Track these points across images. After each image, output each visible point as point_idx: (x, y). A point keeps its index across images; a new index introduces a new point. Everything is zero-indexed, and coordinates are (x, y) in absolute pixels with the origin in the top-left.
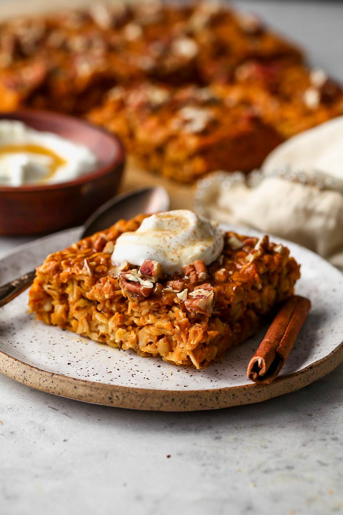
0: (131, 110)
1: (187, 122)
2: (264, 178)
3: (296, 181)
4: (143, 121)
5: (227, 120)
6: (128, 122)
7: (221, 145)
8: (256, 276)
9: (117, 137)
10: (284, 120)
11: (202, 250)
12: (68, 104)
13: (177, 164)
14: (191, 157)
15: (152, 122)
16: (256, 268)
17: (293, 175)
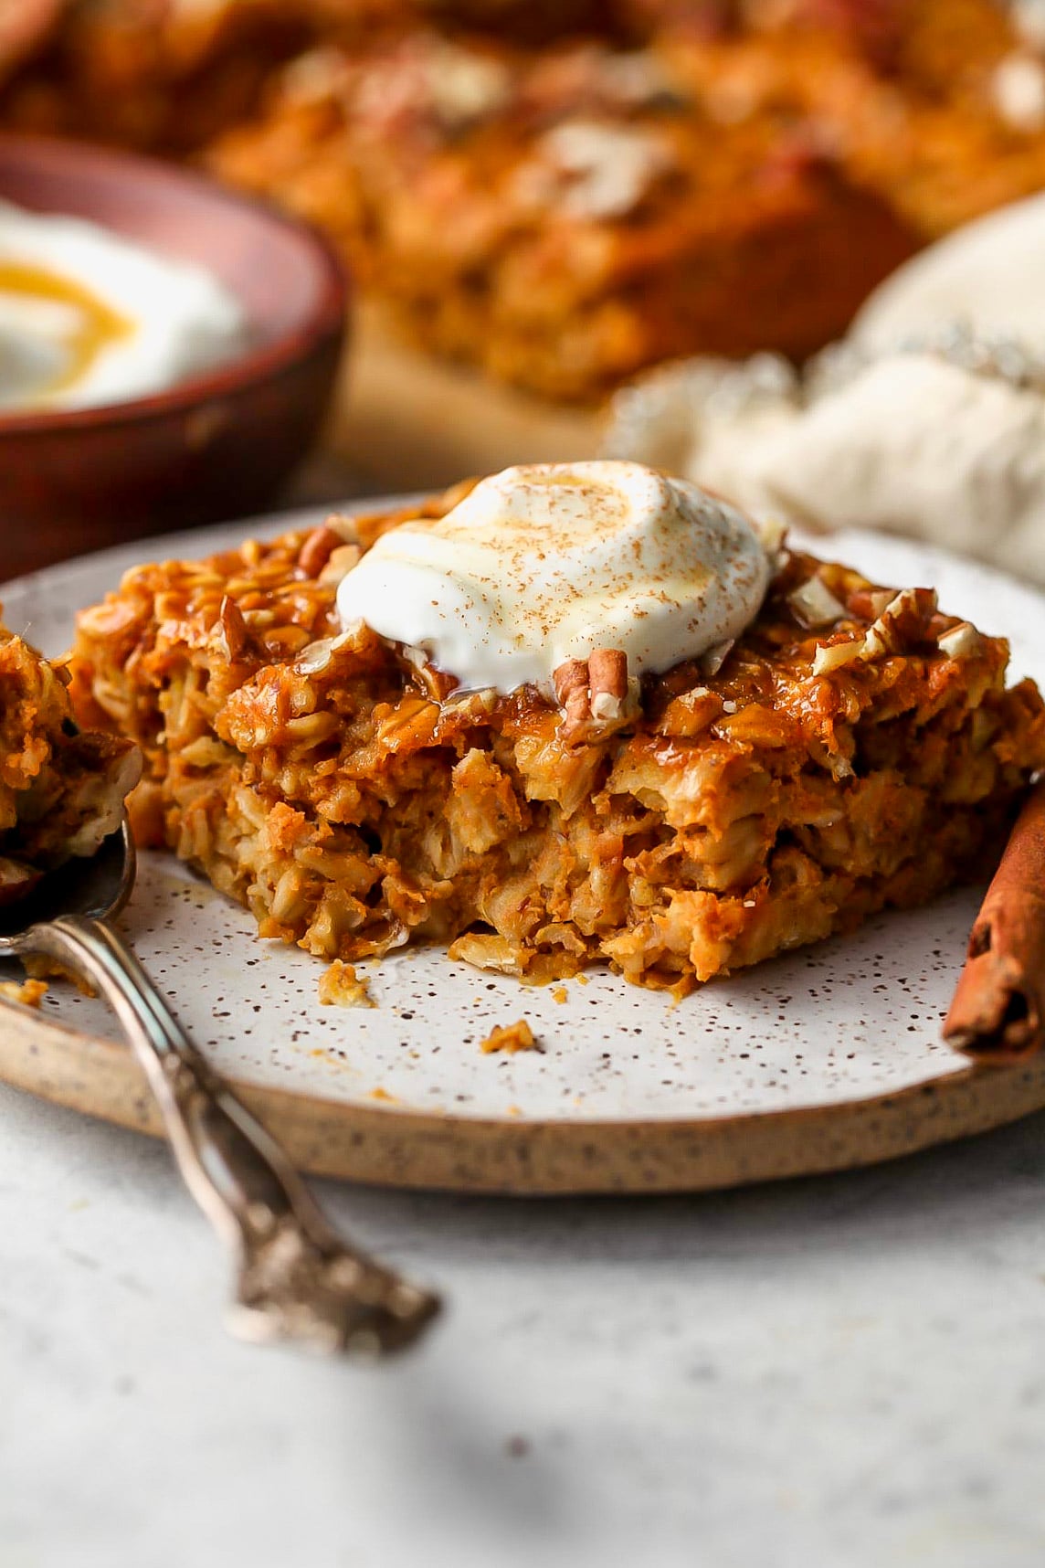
0: (367, 136)
1: (571, 178)
2: (866, 362)
3: (989, 371)
4: (412, 177)
5: (717, 173)
6: (356, 178)
7: (697, 260)
8: (827, 726)
9: (318, 235)
10: (921, 168)
12: (139, 114)
13: (536, 334)
14: (588, 306)
15: (447, 179)
16: (834, 698)
17: (981, 351)
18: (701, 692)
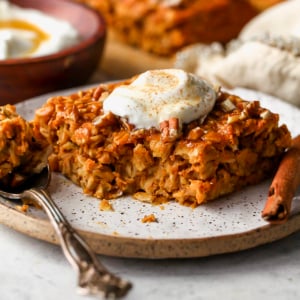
2: (242, 43)
3: (274, 45)
7: (198, 17)
8: (231, 137)
9: (97, 12)
11: (183, 109)
13: (156, 37)
14: (168, 30)
16: (233, 130)
18: (198, 128)
